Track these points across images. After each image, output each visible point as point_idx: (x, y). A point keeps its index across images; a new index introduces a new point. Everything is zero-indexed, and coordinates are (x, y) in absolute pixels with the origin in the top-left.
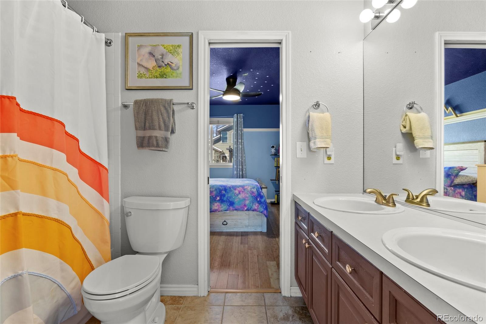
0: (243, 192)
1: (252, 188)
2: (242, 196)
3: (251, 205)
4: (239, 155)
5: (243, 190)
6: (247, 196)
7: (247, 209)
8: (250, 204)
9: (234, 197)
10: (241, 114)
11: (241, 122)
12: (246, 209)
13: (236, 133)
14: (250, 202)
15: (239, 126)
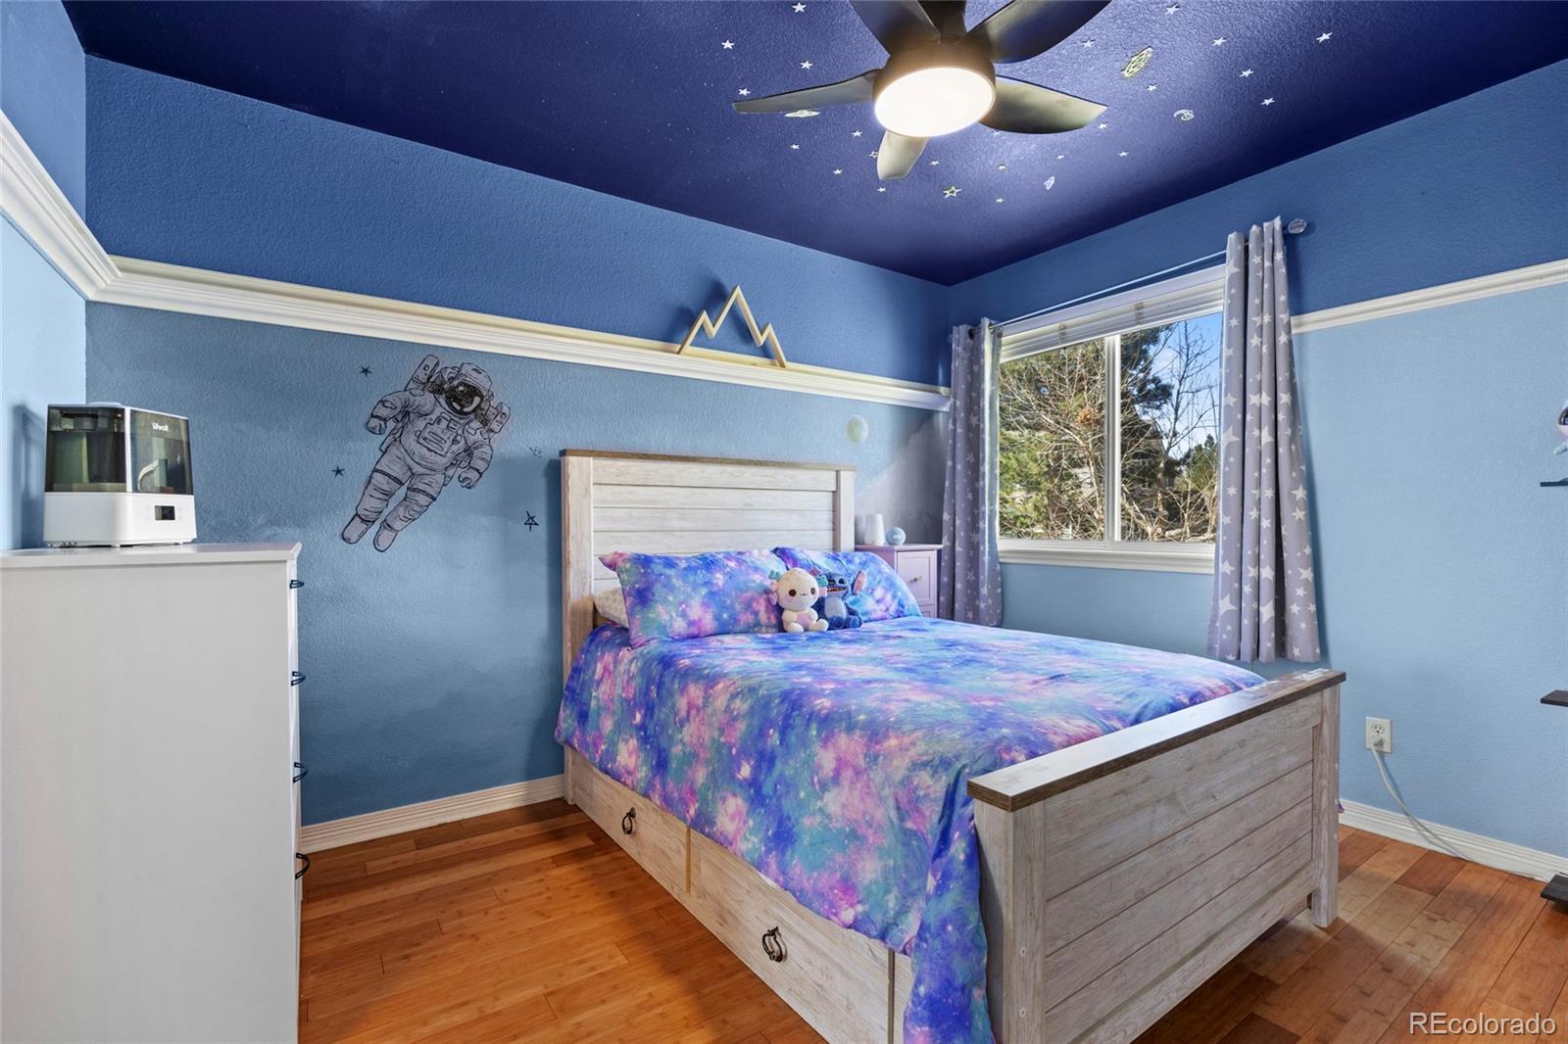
0: (858, 772)
1: (925, 764)
2: (844, 806)
3: (892, 901)
4: (1251, 492)
5: (862, 762)
6: (879, 815)
7: (856, 920)
8: (887, 891)
9: (802, 795)
10: (1270, 219)
11: (1273, 269)
12: (848, 915)
13: (1231, 352)
14: (886, 872)
15: (1254, 301)
